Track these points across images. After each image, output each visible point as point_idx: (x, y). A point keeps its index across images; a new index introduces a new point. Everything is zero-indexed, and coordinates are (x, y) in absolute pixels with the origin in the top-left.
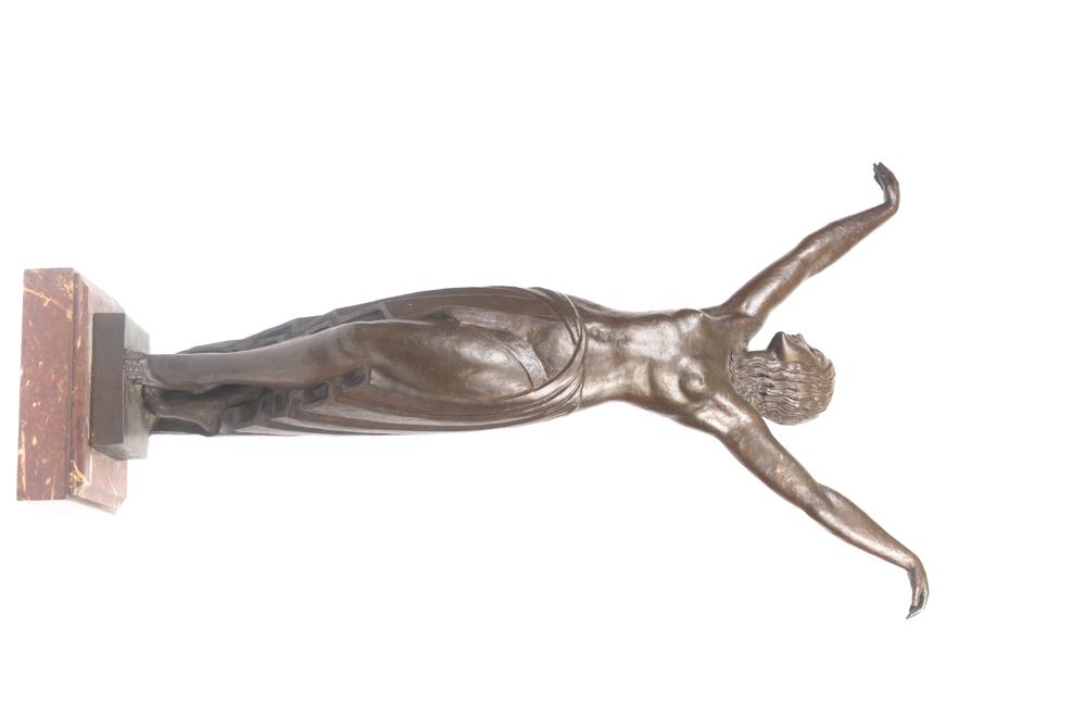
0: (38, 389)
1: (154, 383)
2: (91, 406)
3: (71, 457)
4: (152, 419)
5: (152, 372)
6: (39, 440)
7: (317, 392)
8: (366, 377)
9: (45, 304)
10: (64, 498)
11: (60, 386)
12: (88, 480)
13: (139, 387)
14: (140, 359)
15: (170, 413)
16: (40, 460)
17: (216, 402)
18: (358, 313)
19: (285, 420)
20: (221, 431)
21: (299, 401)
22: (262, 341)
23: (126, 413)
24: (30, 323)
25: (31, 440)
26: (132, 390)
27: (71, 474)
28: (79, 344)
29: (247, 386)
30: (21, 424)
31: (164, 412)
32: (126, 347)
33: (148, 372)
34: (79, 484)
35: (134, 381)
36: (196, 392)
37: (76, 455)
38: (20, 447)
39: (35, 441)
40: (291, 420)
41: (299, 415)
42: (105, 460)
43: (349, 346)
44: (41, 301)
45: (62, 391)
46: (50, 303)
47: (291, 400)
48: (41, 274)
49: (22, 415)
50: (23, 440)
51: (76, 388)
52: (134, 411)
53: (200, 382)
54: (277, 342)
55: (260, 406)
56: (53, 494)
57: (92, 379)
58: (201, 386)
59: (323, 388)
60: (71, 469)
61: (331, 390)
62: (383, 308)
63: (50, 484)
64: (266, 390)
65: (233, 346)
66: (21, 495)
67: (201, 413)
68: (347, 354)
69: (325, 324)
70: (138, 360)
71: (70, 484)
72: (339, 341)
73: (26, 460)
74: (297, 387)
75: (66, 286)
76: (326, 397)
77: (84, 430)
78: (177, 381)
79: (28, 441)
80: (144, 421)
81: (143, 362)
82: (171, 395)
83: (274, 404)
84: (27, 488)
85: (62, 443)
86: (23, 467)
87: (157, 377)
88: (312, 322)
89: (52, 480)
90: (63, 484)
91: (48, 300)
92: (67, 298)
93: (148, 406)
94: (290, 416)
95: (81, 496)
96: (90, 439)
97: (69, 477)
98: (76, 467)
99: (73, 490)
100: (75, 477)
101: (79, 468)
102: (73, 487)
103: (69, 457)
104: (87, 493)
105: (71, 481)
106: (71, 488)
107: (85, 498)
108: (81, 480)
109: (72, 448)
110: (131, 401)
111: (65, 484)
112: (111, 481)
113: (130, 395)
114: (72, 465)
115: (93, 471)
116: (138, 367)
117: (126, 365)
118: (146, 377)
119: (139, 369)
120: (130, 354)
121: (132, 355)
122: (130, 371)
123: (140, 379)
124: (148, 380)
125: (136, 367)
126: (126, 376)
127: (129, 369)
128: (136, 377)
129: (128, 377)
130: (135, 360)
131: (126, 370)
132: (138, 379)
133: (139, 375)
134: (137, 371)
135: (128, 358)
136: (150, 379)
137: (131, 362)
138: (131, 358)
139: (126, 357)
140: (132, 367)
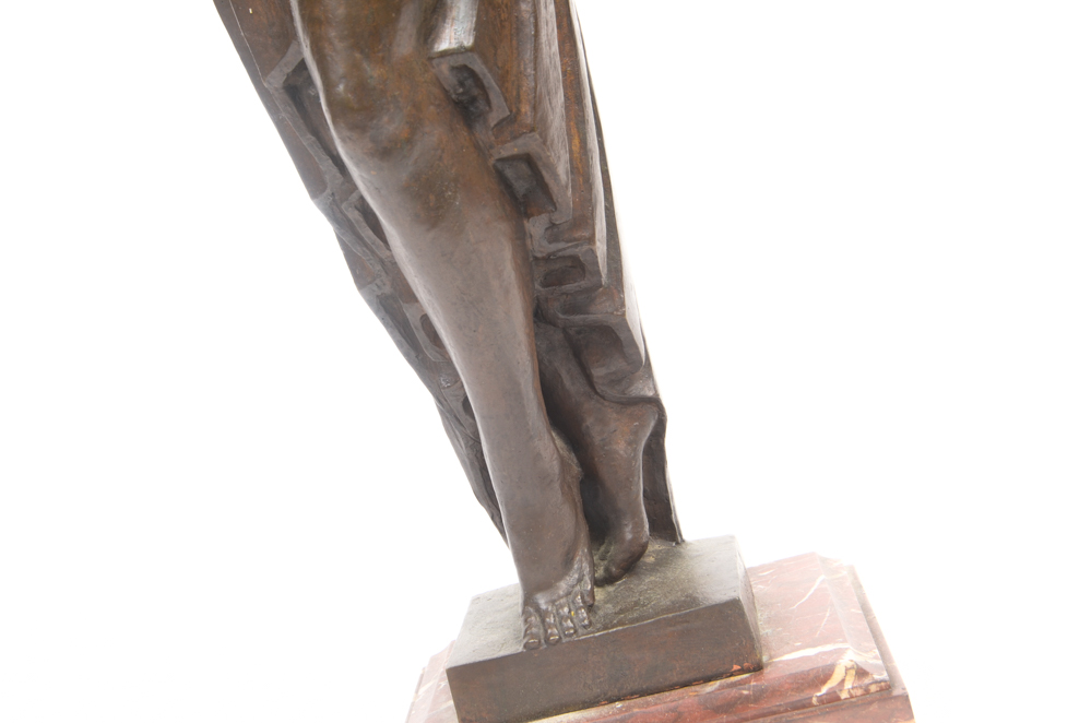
2: (672, 687)
3: (804, 705)
4: (655, 547)
5: (560, 577)
7: (521, 187)
8: (460, 60)
10: (905, 698)
12: (840, 652)
13: (600, 594)
14: (538, 609)
15: (636, 514)
17: (589, 421)
18: (307, 140)
19: (601, 248)
20: (651, 394)
21: (553, 225)
22: (430, 353)
23: (668, 610)
27: (844, 695)
29: (540, 362)
31: (638, 526)
32: (520, 649)
33: (563, 586)
34: (861, 673)
35: (591, 608)
36: (576, 469)
37: (797, 697)
40: (598, 236)
41: (584, 219)
43: (391, 125)
47: (553, 247)
52: (648, 589)
53: (555, 467)
54: (425, 320)
55: (578, 318)
57: (611, 701)
58: (563, 463)
59: (509, 173)
60: (832, 699)
61: (510, 149)
62: (277, 79)
64: (539, 316)
65: (458, 416)
67: (620, 447)
68: (415, 125)
69: (354, 215)
70: (542, 615)
71: (867, 691)
72: (385, 153)
74: (520, 237)
76: (528, 160)
77: (734, 692)
78: (565, 518)
80: (663, 562)
81: (542, 601)
82: (599, 522)
83: (569, 287)
87: (568, 562)
88: (358, 250)
90: (875, 706)
93: (631, 565)
94: (591, 239)
95: (880, 662)
96: (748, 671)
97: (853, 700)
98: (824, 690)
99: (876, 682)
100: (848, 685)
101: (824, 682)
102: (871, 684)
103: (805, 710)
104: (866, 652)
105: (859, 692)
106: (873, 688)
107: (877, 651)
108: (847, 670)
109: (786, 711)
110: (636, 603)
111: (871, 703)
112: (804, 596)
113: (621, 611)
114: (821, 700)
115: (814, 646)
116: (557, 610)
117: (560, 638)
118: (573, 587)
119: (562, 607)
120: (533, 636)
121: (534, 630)
122: (571, 625)
123: (582, 598)
124: (580, 580)
125: (558, 614)
126: (585, 631)
127: (569, 628)
128: (580, 608)
129: (585, 627)
130: (543, 621)
131: (571, 635)
132: (584, 602)
133: (573, 602)
134: (566, 610)
135: (542, 637)
136: (576, 576)
137: (550, 627)
138: (542, 631)
139: (543, 641)
140: (561, 624)
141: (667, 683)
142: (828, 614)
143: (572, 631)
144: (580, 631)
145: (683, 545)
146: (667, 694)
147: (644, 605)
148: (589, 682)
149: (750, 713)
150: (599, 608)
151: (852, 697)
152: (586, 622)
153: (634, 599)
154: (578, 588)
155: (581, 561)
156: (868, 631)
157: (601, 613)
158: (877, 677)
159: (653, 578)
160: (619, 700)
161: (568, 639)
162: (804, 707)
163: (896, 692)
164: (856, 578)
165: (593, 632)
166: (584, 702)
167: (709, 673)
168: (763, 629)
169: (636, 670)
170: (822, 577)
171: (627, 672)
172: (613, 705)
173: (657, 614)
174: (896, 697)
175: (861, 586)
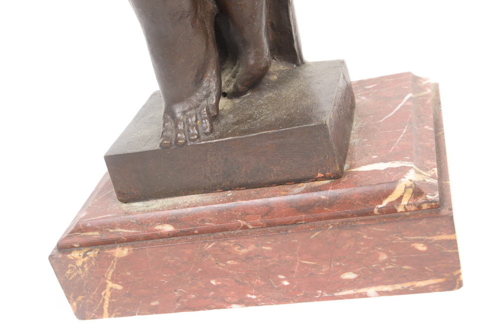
0: (258, 281)
1: (210, 83)
4: (278, 67)
5: (192, 93)
6: (346, 270)
9: (119, 287)
10: (451, 218)
11: (244, 251)
12: (404, 170)
13: (224, 103)
16: (384, 263)
24: (154, 304)
25: (349, 281)
26: (231, 118)
27: (400, 209)
28: (168, 228)
30: (322, 299)
32: (158, 147)
33: (193, 99)
34: (417, 192)
35: (215, 117)
36: (211, 6)
38: (365, 296)
39: (350, 276)
42: (360, 131)
44: (114, 293)
45: (252, 247)
46: (114, 280)
48: (75, 298)
49: (308, 297)
50: (351, 292)
51: (242, 223)
56: (445, 237)
58: (197, 2)
60: (390, 211)
63: (426, 243)
66: (452, 283)
70: (176, 121)
71: (419, 207)
73: (387, 284)
75: (79, 263)
78: (195, 47)
79: (351, 284)
80: (283, 80)
84: (437, 276)
85: (346, 234)
86: (398, 287)
89: (418, 241)
91: (110, 284)
92: (98, 258)
93: (255, 82)
95: (435, 182)
96: (329, 178)
97: (408, 214)
98: (385, 203)
99: (428, 202)
100: (405, 202)
101: (386, 196)
102: (424, 203)
103: (368, 217)
104: (427, 170)
105: (413, 208)
106: (425, 206)
107: (436, 169)
108: (406, 188)
109: (353, 216)
110: (251, 117)
111: (421, 219)
112: (392, 111)
113: (238, 123)
114: (381, 211)
115: (385, 161)
116: (187, 119)
117: (186, 141)
118: (201, 101)
119: (191, 117)
120: (167, 138)
121: (169, 133)
122: (196, 132)
123: (208, 110)
124: (207, 96)
125: (187, 122)
126: (207, 137)
127: (193, 135)
128: (205, 118)
129: (206, 134)
130: (176, 127)
131: (194, 140)
132: (209, 113)
133: (200, 114)
134: (194, 119)
135: (174, 139)
136: (205, 93)
137: (179, 133)
138: (174, 134)
139: (173, 142)
140: (189, 131)
141: (267, 181)
142: (404, 132)
143: (196, 137)
144: (202, 137)
145: (302, 67)
146: (266, 189)
147: (255, 119)
148: (209, 175)
149: (323, 214)
150: (223, 117)
151: (406, 211)
152: (208, 130)
153: (250, 112)
154: (205, 102)
155: (210, 81)
156: (434, 149)
157: (223, 122)
158: (429, 197)
159: (271, 94)
160: (231, 189)
161: (192, 143)
162: (366, 214)
163: (444, 211)
164: (438, 95)
165: (212, 139)
166: (205, 189)
167: (299, 177)
168: (354, 138)
169: (243, 170)
170: (410, 95)
171: (237, 171)
172: (225, 193)
173: (261, 130)
174: (442, 217)
175: (439, 103)
